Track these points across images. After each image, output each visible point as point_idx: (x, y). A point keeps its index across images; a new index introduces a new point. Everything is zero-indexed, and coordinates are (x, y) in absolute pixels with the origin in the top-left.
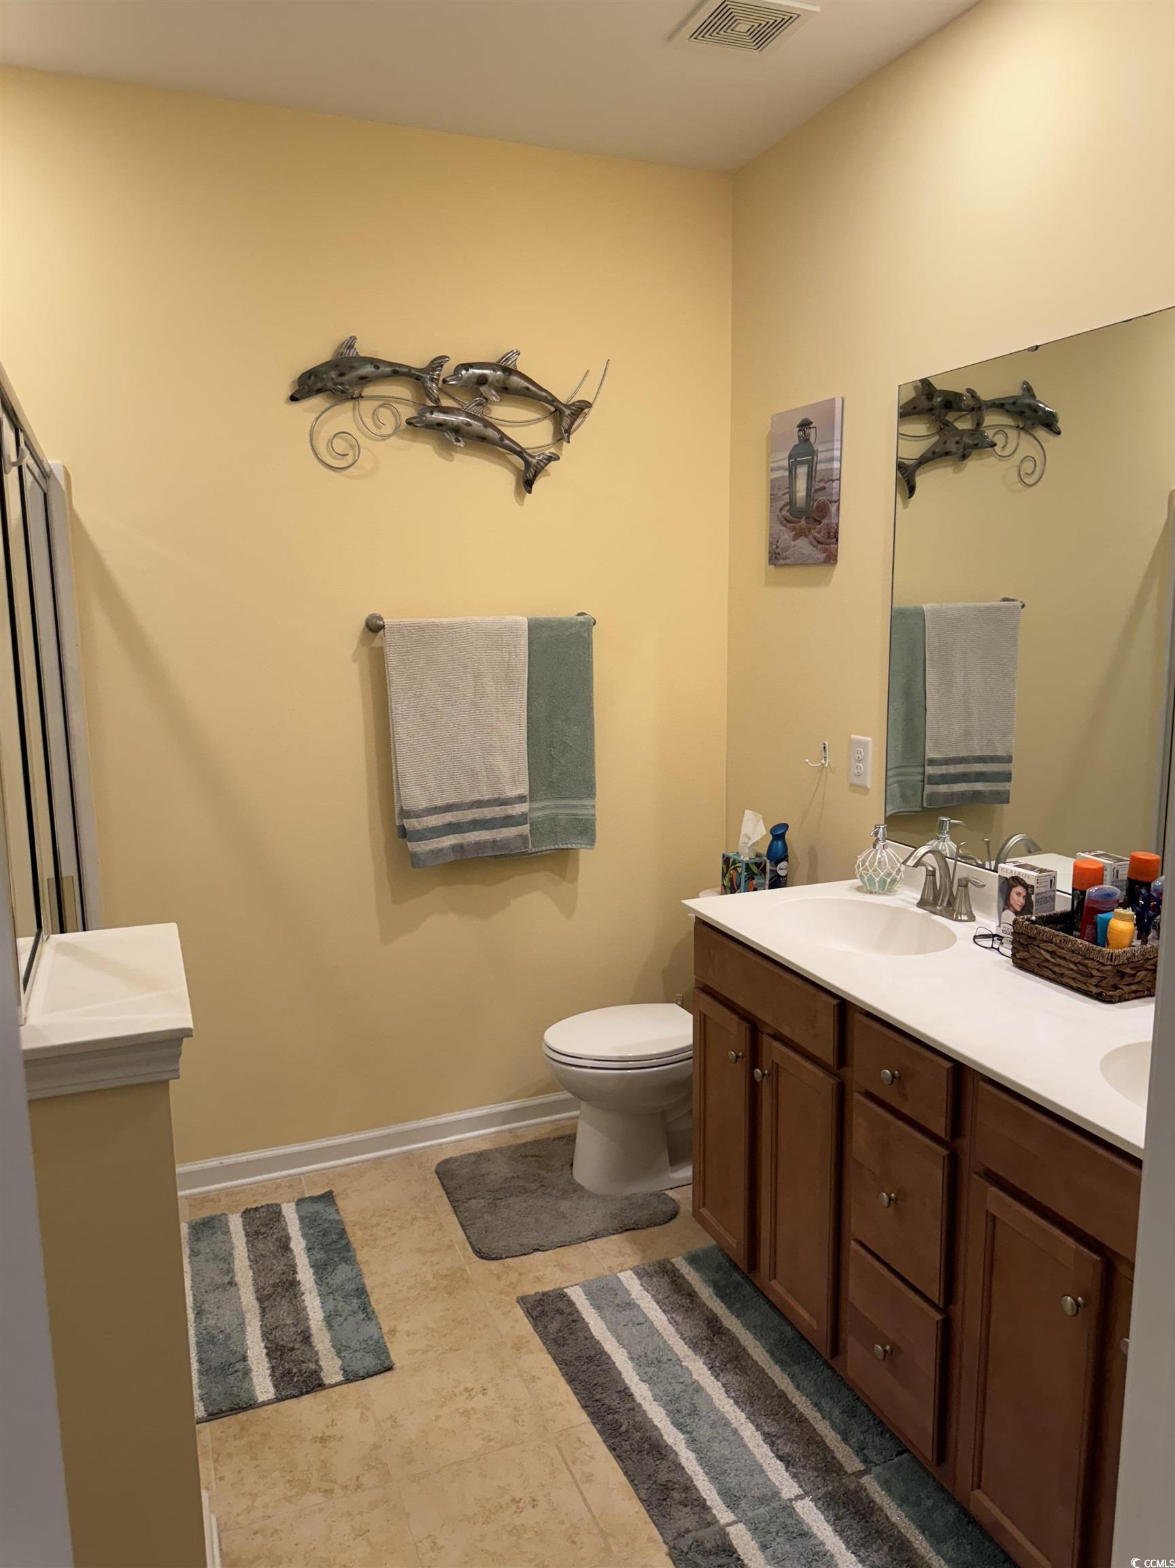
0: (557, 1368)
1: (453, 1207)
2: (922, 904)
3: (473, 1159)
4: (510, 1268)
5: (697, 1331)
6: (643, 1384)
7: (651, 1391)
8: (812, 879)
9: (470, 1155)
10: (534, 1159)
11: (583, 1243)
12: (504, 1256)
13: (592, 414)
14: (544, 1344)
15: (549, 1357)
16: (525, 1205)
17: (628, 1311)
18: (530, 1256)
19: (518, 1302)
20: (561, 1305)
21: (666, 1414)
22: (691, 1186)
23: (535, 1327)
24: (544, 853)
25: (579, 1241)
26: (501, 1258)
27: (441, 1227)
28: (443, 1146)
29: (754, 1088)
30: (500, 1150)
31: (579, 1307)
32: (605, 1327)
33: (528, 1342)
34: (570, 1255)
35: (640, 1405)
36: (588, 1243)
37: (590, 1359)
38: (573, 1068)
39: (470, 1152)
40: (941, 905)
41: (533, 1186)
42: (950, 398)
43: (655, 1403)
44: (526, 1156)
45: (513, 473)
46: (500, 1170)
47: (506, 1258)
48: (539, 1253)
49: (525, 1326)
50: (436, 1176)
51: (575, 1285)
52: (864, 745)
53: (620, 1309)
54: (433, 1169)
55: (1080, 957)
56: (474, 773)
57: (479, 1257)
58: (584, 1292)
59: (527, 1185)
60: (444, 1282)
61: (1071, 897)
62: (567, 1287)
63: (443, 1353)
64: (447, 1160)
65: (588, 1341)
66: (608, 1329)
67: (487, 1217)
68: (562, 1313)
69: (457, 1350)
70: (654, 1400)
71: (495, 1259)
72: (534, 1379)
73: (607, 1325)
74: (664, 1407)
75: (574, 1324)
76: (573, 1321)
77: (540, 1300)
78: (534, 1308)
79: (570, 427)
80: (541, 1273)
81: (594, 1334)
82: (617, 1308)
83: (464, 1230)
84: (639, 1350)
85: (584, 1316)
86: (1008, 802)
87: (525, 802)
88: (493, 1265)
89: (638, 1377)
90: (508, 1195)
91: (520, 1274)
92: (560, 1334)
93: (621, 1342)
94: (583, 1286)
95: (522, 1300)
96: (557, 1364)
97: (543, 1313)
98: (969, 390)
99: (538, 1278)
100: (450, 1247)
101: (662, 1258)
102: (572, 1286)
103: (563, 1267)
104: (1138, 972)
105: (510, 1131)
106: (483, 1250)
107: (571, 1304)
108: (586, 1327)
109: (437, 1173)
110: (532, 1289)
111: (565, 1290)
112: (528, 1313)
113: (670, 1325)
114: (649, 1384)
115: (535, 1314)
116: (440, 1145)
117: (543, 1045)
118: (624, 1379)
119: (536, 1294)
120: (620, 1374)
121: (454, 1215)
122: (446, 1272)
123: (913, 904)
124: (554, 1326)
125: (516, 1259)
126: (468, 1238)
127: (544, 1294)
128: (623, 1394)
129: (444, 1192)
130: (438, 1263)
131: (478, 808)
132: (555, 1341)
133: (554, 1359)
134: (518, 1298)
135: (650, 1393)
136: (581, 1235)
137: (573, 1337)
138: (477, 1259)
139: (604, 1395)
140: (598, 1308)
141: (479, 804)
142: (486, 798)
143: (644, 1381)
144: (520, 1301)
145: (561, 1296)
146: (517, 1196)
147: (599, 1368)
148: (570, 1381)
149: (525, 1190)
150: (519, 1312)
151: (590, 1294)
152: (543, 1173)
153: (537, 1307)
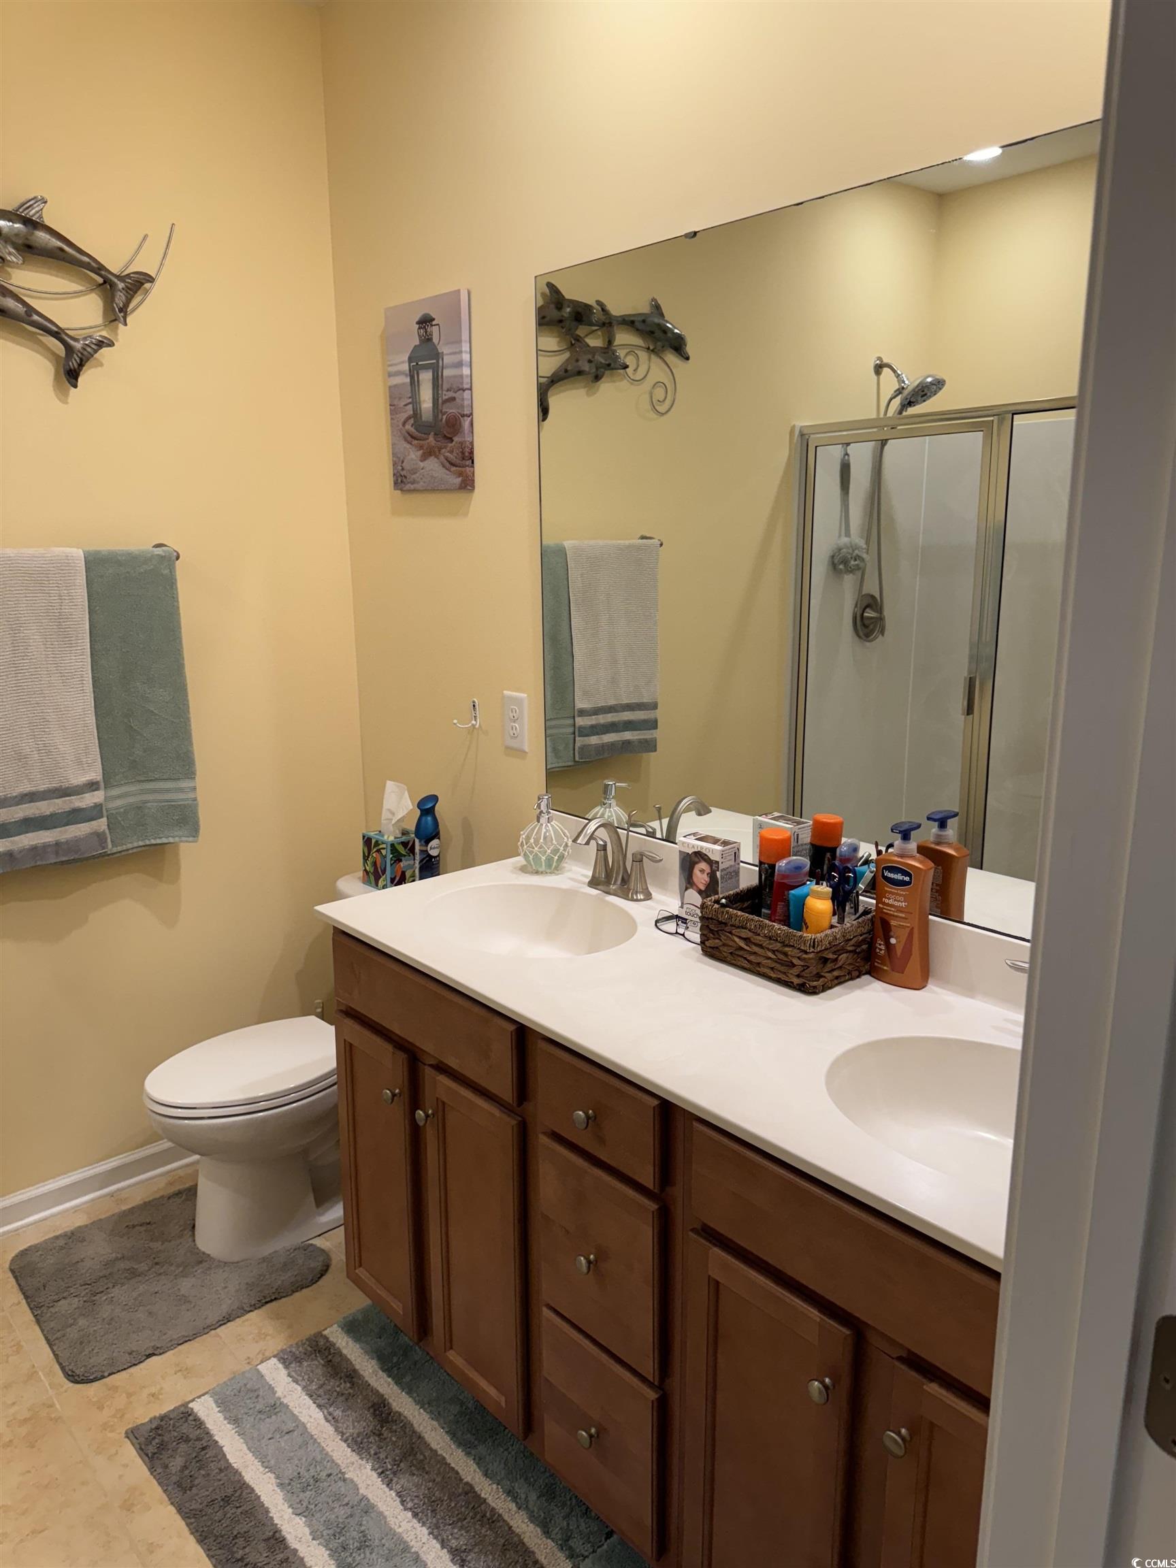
0: (182, 1524)
1: (35, 1316)
2: (594, 883)
3: (61, 1242)
4: (114, 1389)
5: (360, 1427)
6: (297, 1519)
7: (309, 1526)
8: (468, 861)
9: (57, 1238)
10: (143, 1229)
11: (213, 1332)
12: (106, 1374)
13: (156, 291)
14: (165, 1491)
15: (172, 1509)
16: (135, 1294)
17: (274, 1417)
18: (142, 1366)
19: (127, 1437)
20: (185, 1429)
21: (330, 1555)
22: (342, 1228)
23: (152, 1469)
24: (130, 852)
25: (206, 1331)
26: (103, 1377)
27: (18, 1348)
28: (21, 1231)
29: (416, 1135)
30: (98, 1224)
31: (210, 1425)
32: (244, 1447)
33: (142, 1494)
34: (194, 1354)
35: (295, 1551)
36: (218, 1330)
37: (227, 1500)
38: (186, 1121)
39: (58, 1233)
40: (614, 884)
41: (143, 1267)
42: (580, 310)
43: (314, 1541)
44: (134, 1226)
45: (51, 362)
46: (99, 1250)
47: (110, 1375)
48: (154, 1358)
49: (135, 1469)
50: (10, 1275)
51: (203, 1395)
52: (519, 702)
53: (263, 1417)
54: (7, 1265)
55: (779, 945)
56: (21, 757)
57: (72, 1382)
58: (216, 1402)
59: (136, 1267)
60: (23, 1431)
61: (757, 869)
62: (193, 1400)
63: (22, 1541)
64: (26, 1250)
65: (223, 1474)
66: (249, 1449)
67: (82, 1322)
68: (187, 1440)
69: (43, 1531)
70: (313, 1539)
71: (96, 1380)
72: (152, 1548)
73: (247, 1443)
74: (326, 1547)
75: (203, 1453)
76: (203, 1449)
77: (157, 1428)
78: (149, 1441)
79: (126, 305)
80: (158, 1387)
81: (231, 1461)
82: (259, 1416)
83: (51, 1345)
84: (290, 1471)
85: (216, 1438)
86: (655, 751)
87: (97, 789)
88: (92, 1390)
89: (290, 1510)
90: (110, 1285)
91: (129, 1395)
92: (187, 1472)
93: (265, 1464)
94: (212, 1393)
95: (132, 1434)
96: (184, 1518)
97: (162, 1447)
98: (599, 303)
99: (153, 1395)
100: (32, 1375)
101: (313, 1332)
102: (199, 1397)
103: (185, 1371)
104: (839, 955)
105: (112, 1195)
106: (78, 1372)
107: (199, 1424)
108: (220, 1455)
109: (12, 1271)
110: (144, 1413)
111: (191, 1405)
112: (142, 1451)
113: (327, 1424)
114: (305, 1517)
115: (151, 1449)
116: (17, 1230)
117: (144, 1097)
118: (272, 1518)
119: (151, 1421)
120: (267, 1511)
121: (37, 1328)
122: (28, 1415)
123: (584, 883)
124: (177, 1463)
125: (124, 1372)
126: (56, 1356)
127: (162, 1418)
128: (272, 1541)
129: (22, 1297)
130: (14, 1404)
131: (30, 802)
132: (179, 1484)
133: (179, 1511)
134: (126, 1433)
135: (307, 1531)
136: (209, 1322)
137: (203, 1472)
138: (71, 1385)
139: (247, 1550)
140: (235, 1421)
141: (31, 797)
142: (42, 788)
143: (299, 1514)
144: (131, 1436)
145: (186, 1414)
146: (123, 1284)
147: (239, 1510)
148: (202, 1539)
149: (133, 1274)
150: (130, 1452)
151: (224, 1404)
152: (157, 1245)
153: (154, 1438)
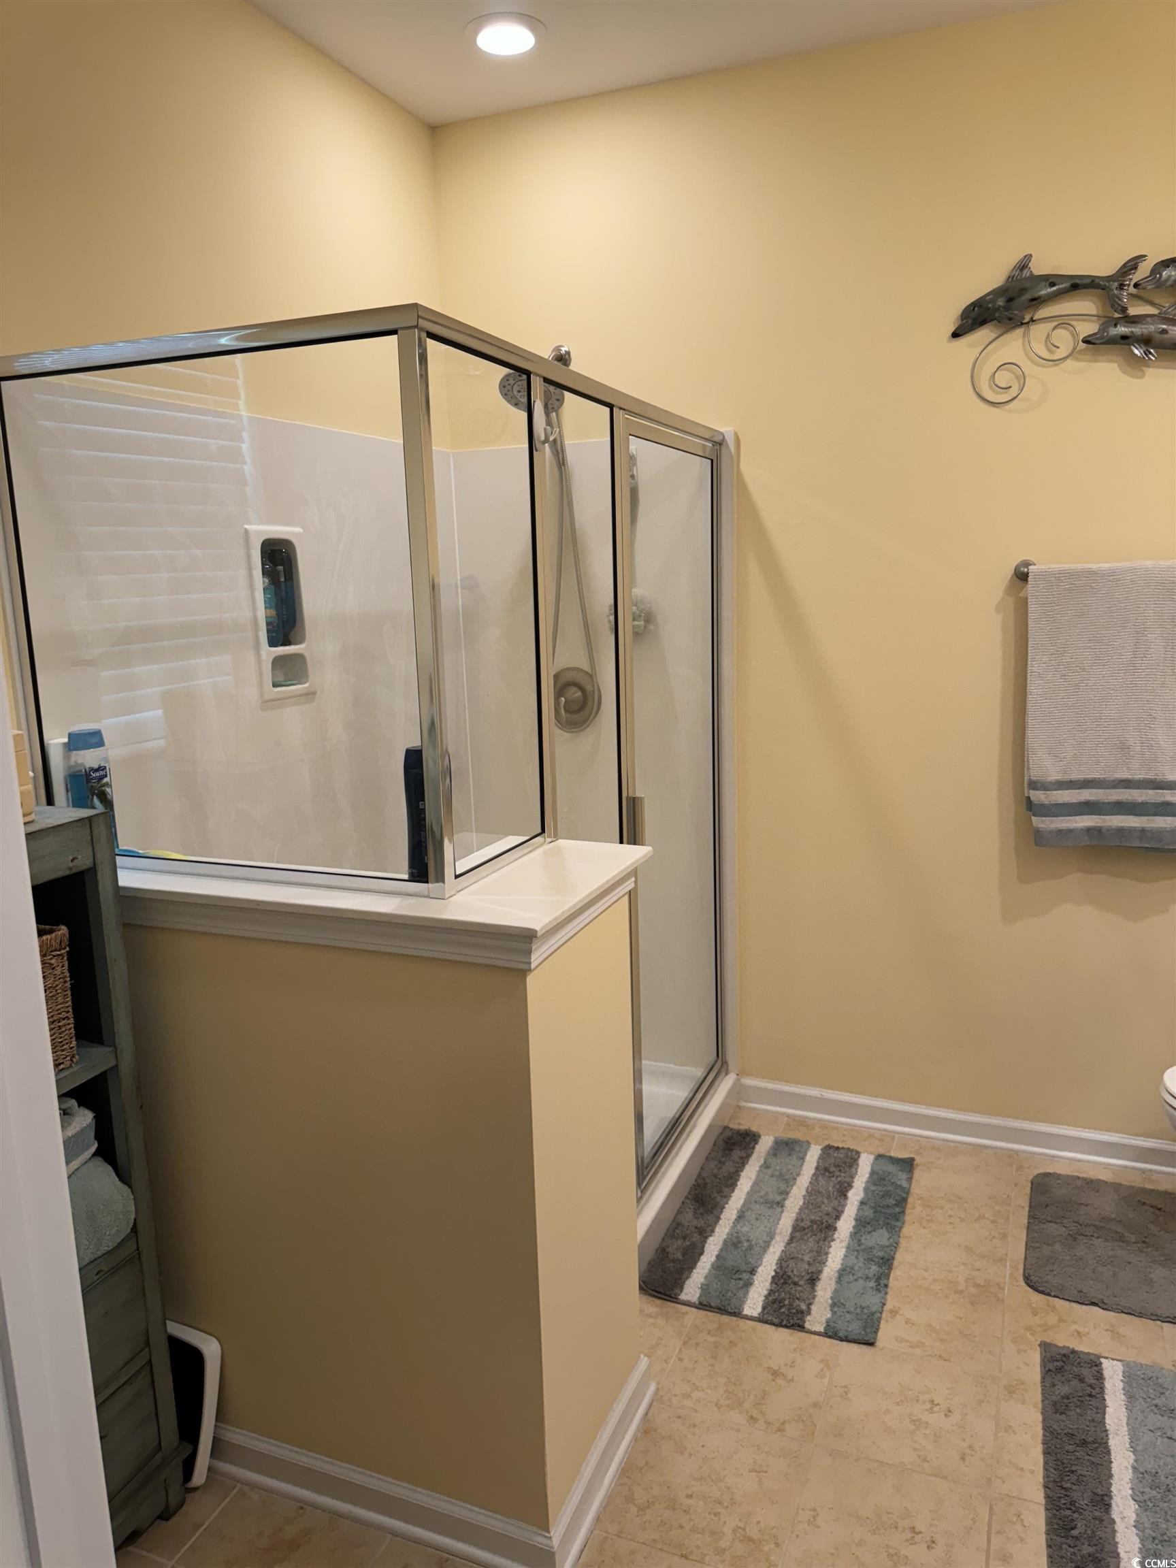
0: (1041, 1432)
1: (1029, 1223)
3: (1079, 1183)
4: (1054, 1309)
6: (1132, 1502)
7: (1137, 1515)
9: (1078, 1178)
10: (1152, 1210)
11: (1159, 1323)
12: (1053, 1294)
14: (1043, 1401)
15: (1040, 1418)
16: (1111, 1253)
17: (1166, 1418)
18: (1084, 1307)
19: (1040, 1345)
20: (1086, 1372)
21: (1140, 1549)
23: (1043, 1379)
25: (1153, 1318)
26: (1049, 1295)
27: (1004, 1237)
28: (1056, 1159)
30: (1116, 1187)
31: (1108, 1385)
32: (1125, 1420)
33: (1026, 1390)
34: (1131, 1327)
35: (1113, 1522)
36: (1166, 1324)
37: (1084, 1443)
39: (1081, 1175)
41: (1133, 1238)
43: (1134, 1529)
44: (1144, 1204)
46: (1107, 1206)
47: (1055, 1296)
48: (1096, 1308)
49: (1034, 1374)
50: (1030, 1185)
51: (1118, 1360)
53: (1156, 1411)
54: (1031, 1177)
57: (1026, 1283)
58: (1124, 1372)
59: (1126, 1234)
60: (973, 1290)
62: (1107, 1358)
63: (930, 1356)
64: (1050, 1174)
65: (1093, 1424)
66: (1128, 1424)
67: (1058, 1247)
68: (1082, 1380)
69: (945, 1360)
70: (1135, 1526)
71: (1042, 1292)
72: (1008, 1429)
73: (1129, 1418)
74: (1142, 1541)
75: (1088, 1398)
76: (1090, 1395)
77: (1064, 1355)
78: (1053, 1359)
80: (1087, 1330)
81: (1108, 1421)
82: (1153, 1408)
83: (1026, 1249)
84: (1150, 1465)
85: (1106, 1397)
88: (1037, 1298)
89: (1130, 1492)
90: (1096, 1235)
91: (1061, 1320)
92: (1065, 1401)
93: (1132, 1444)
94: (1126, 1364)
95: (1045, 1346)
96: (1044, 1429)
97: (1060, 1370)
99: (1079, 1333)
100: (1002, 1260)
102: (1113, 1359)
103: (1116, 1335)
105: (1143, 1171)
106: (1032, 1278)
107: (1100, 1377)
108: (1102, 1409)
109: (1032, 1183)
110: (1063, 1339)
111: (1102, 1360)
112: (1044, 1362)
114: (1139, 1506)
115: (1050, 1366)
116: (1054, 1157)
117: (1162, 1086)
118: (1111, 1484)
119: (1064, 1348)
120: (1111, 1476)
121: (1025, 1232)
122: (982, 1283)
124: (1065, 1390)
125: (1068, 1303)
126: (1026, 1258)
127: (1073, 1352)
128: (1098, 1498)
129: (1028, 1204)
130: (979, 1270)
132: (1055, 1404)
133: (1044, 1421)
134: (1041, 1342)
135: (1134, 1517)
136: (1159, 1313)
137: (1078, 1410)
138: (1023, 1284)
139: (1074, 1487)
140: (1130, 1397)
143: (1135, 1500)
144: (1043, 1347)
145: (1094, 1364)
146: (1107, 1240)
147: (1088, 1457)
148: (1046, 1453)
149: (1121, 1239)
150: (1036, 1357)
151: (1131, 1377)
152: (1155, 1229)
153: (1058, 1361)
